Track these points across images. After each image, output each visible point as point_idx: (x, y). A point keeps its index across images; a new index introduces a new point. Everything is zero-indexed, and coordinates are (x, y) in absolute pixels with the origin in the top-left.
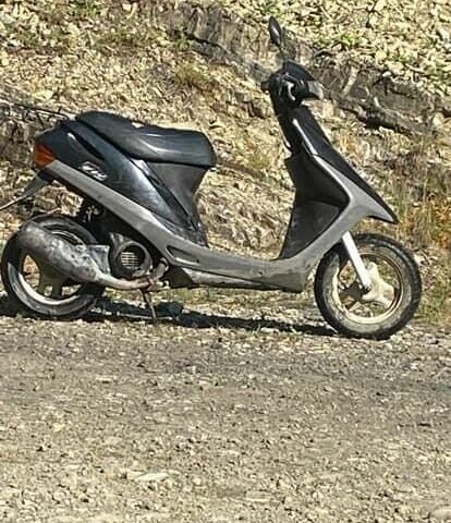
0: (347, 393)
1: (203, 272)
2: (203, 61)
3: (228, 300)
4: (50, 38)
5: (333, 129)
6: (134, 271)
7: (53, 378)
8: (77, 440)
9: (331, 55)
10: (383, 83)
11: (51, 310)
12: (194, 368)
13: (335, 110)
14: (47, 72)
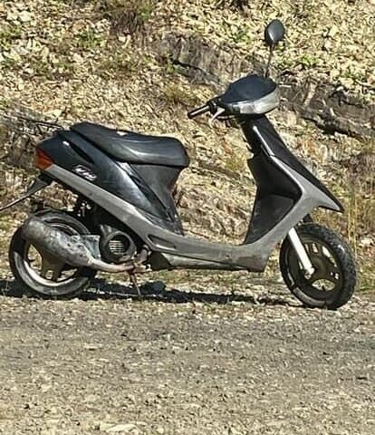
0: (298, 354)
1: (180, 256)
2: (186, 82)
3: (206, 279)
4: (59, 66)
5: (296, 136)
6: (121, 256)
7: (47, 347)
8: (61, 398)
9: (293, 74)
10: (338, 96)
11: (52, 291)
12: (169, 336)
13: (297, 120)
14: (56, 95)
